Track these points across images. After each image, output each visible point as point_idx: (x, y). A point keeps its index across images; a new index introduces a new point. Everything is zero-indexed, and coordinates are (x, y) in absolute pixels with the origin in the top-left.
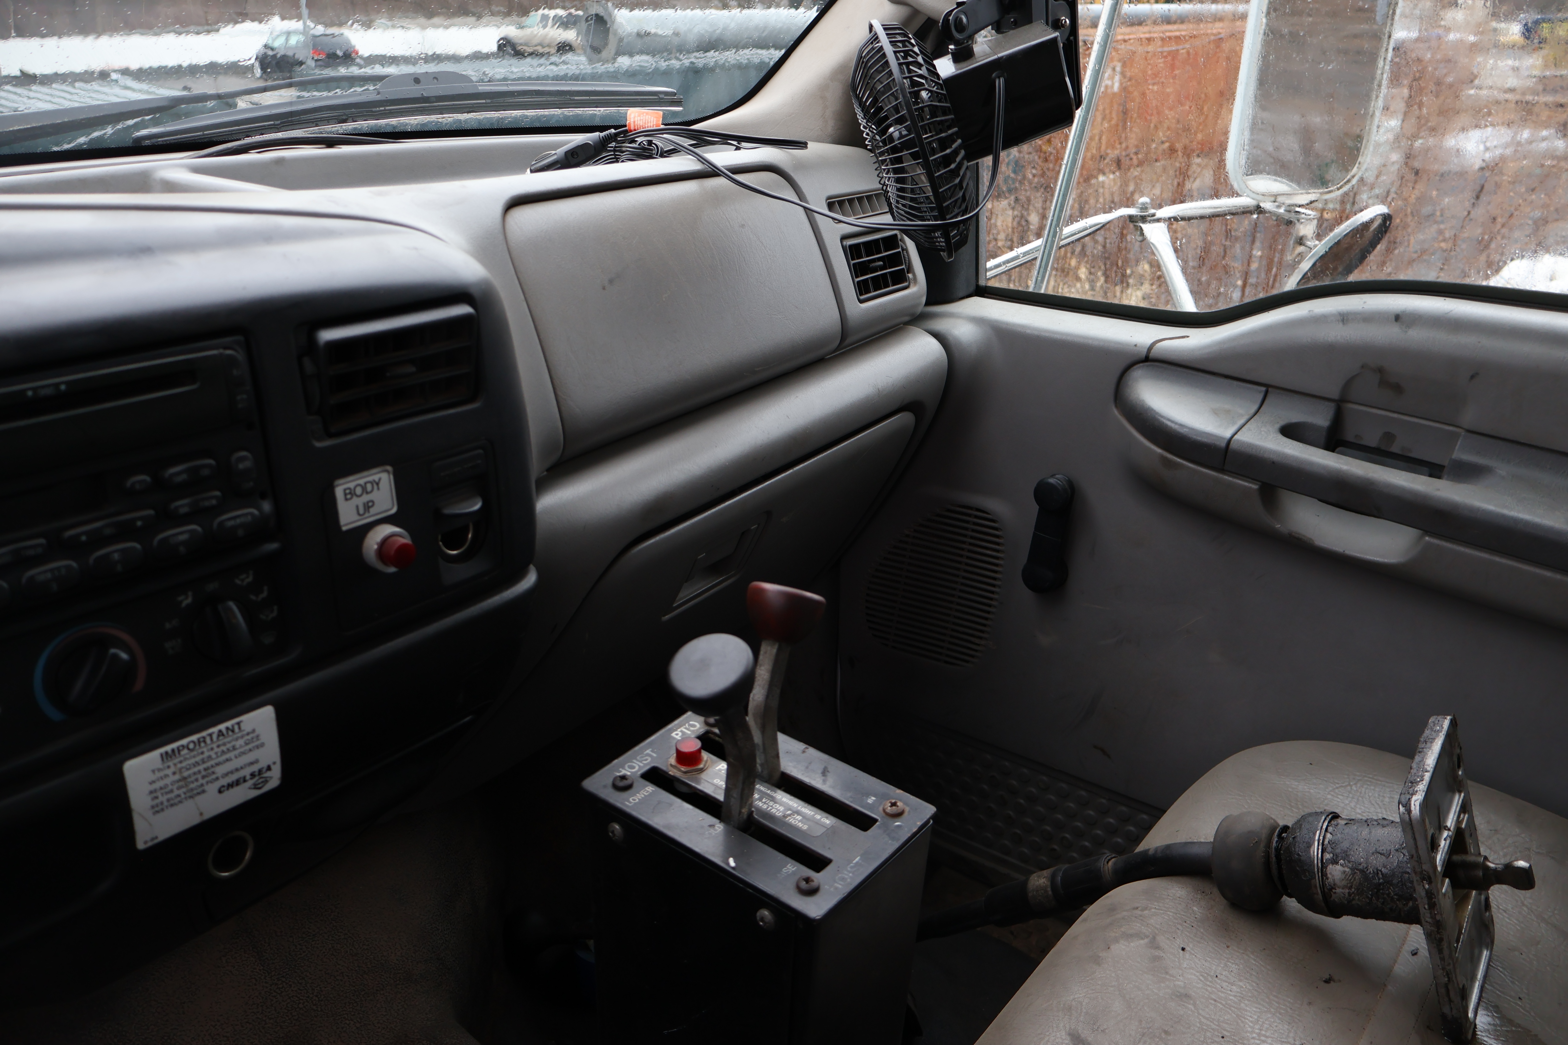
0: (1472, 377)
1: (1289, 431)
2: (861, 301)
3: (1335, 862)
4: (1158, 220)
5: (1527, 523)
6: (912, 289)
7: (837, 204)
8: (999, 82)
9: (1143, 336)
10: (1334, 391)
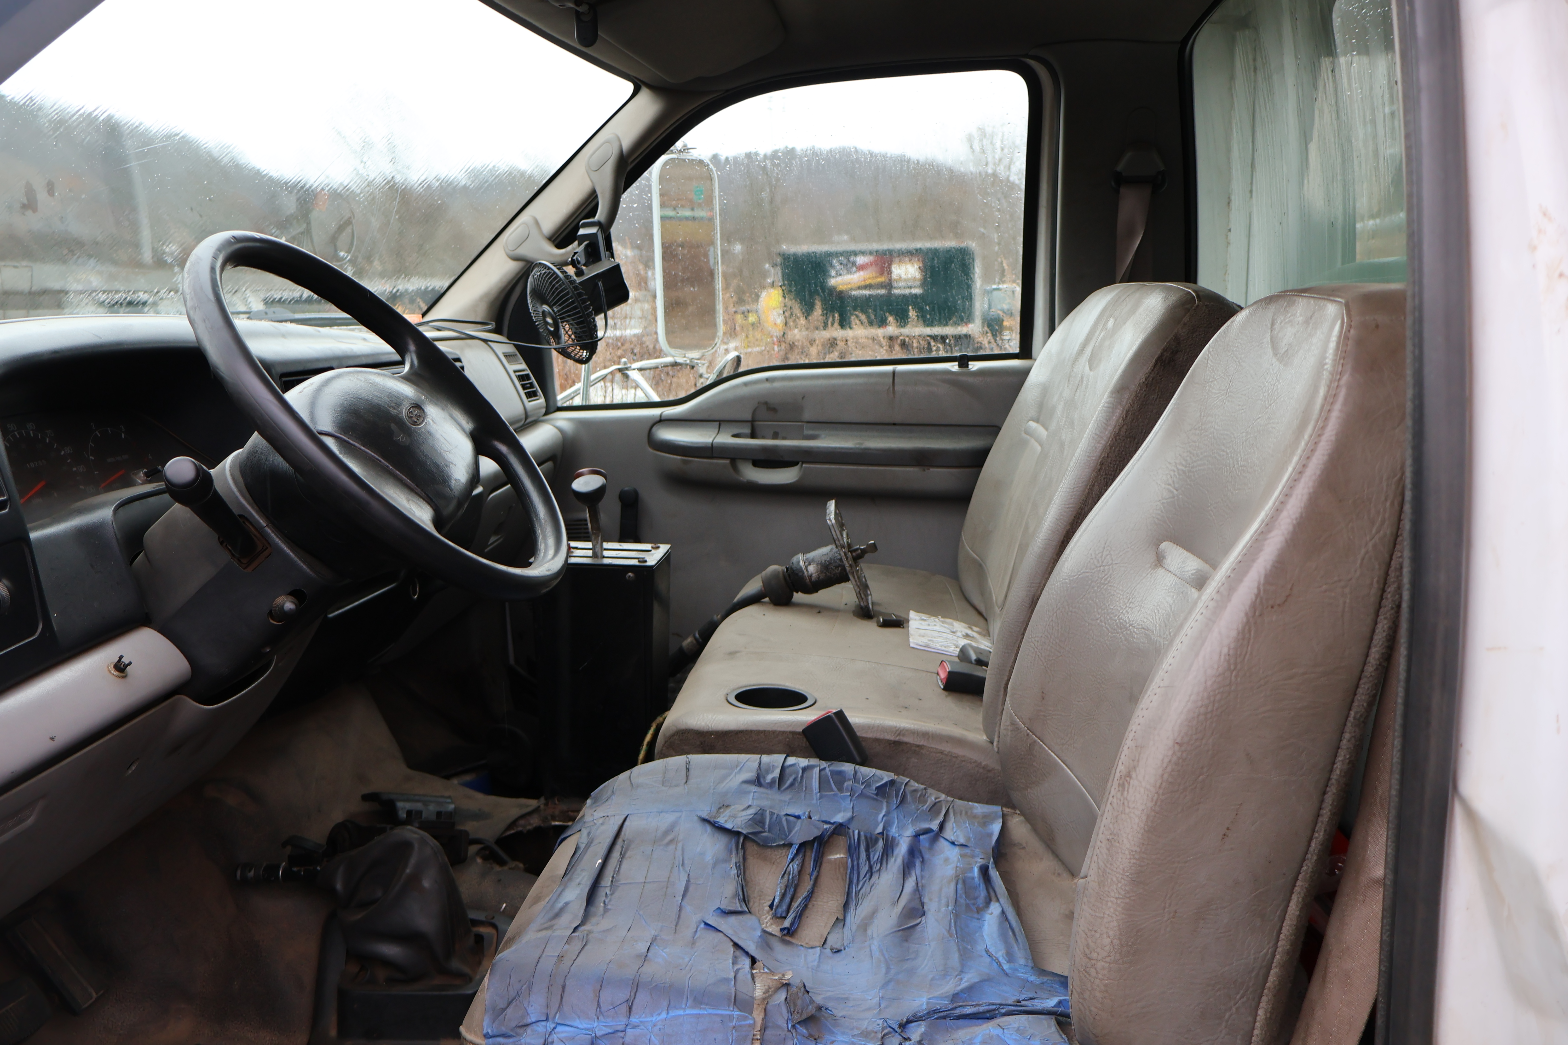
0: (803, 398)
1: (735, 436)
2: (529, 401)
3: (810, 564)
4: (634, 369)
5: (839, 448)
6: (541, 401)
7: (507, 356)
8: (600, 283)
9: (656, 412)
10: (749, 417)
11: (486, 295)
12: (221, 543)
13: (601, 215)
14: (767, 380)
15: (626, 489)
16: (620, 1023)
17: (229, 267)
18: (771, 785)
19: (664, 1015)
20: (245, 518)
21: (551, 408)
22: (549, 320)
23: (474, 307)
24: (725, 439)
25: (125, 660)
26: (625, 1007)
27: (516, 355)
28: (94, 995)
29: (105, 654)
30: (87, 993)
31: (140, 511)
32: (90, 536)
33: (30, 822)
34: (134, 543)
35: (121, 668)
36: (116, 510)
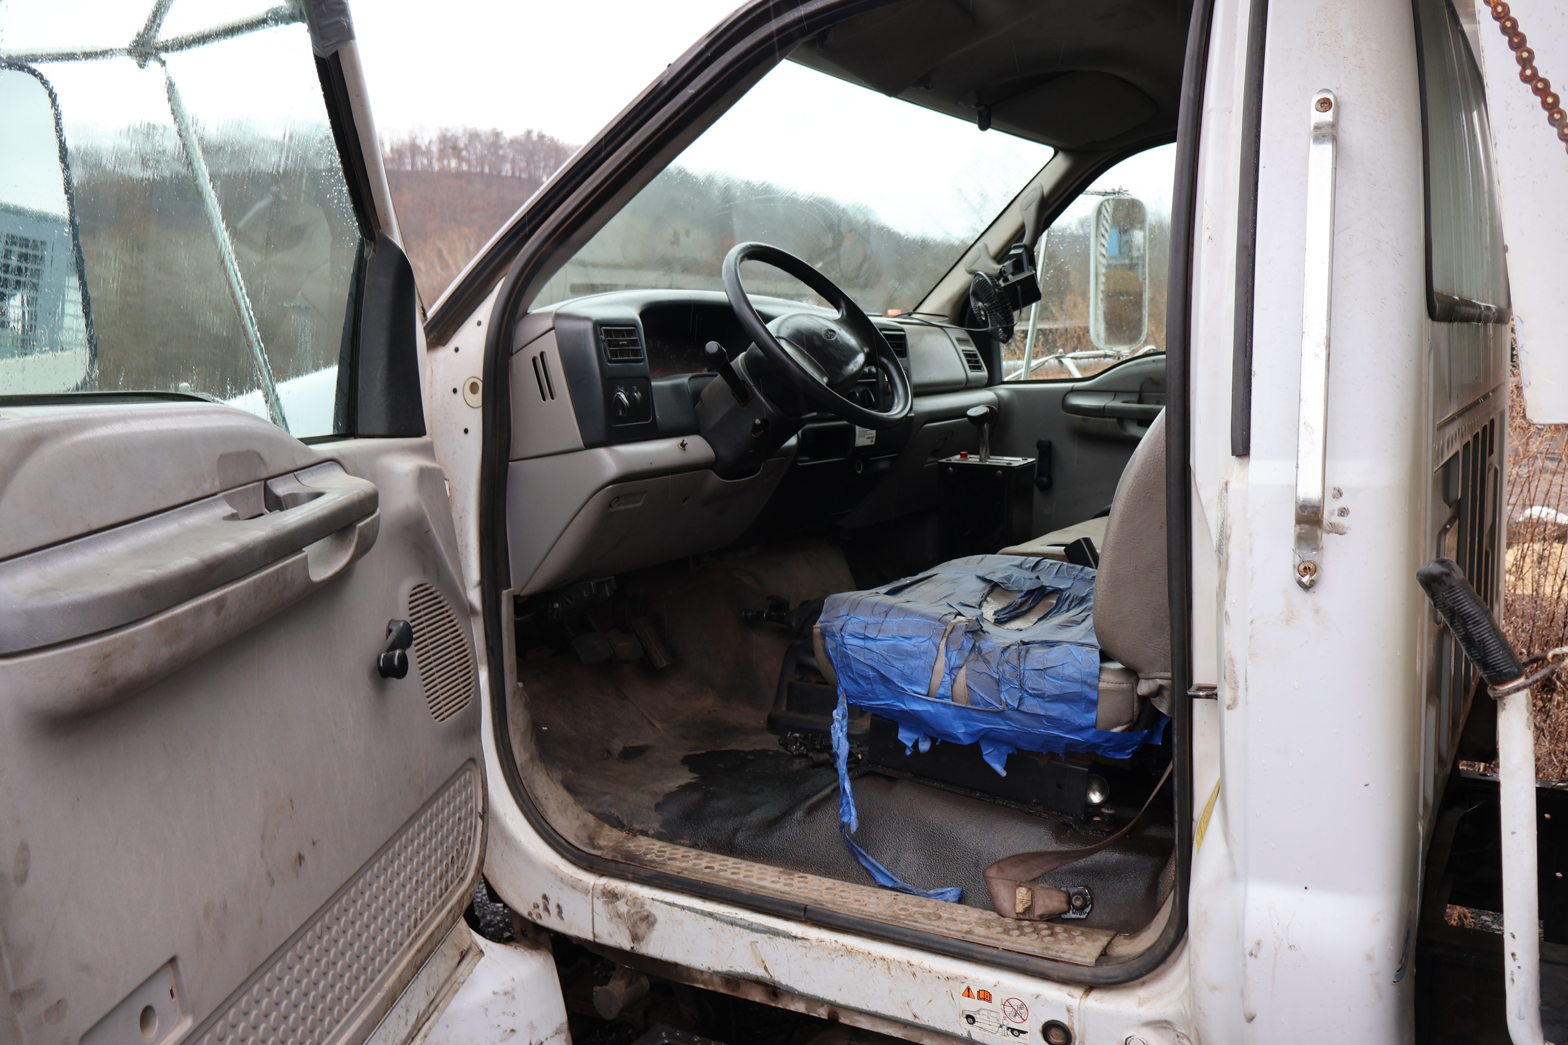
1: (1126, 402)
2: (973, 372)
4: (1068, 358)
6: (984, 373)
7: (959, 340)
8: (1019, 287)
9: (1069, 385)
10: (1137, 388)
11: (951, 299)
12: (734, 395)
13: (1026, 240)
14: (1154, 361)
15: (1043, 439)
16: (881, 620)
17: (746, 259)
18: (1027, 569)
19: (902, 619)
20: (744, 382)
21: (993, 380)
22: (982, 313)
23: (943, 307)
24: (1117, 404)
25: (685, 442)
26: (885, 614)
27: (969, 341)
28: (665, 664)
29: (678, 441)
30: (662, 661)
31: (700, 381)
32: (677, 389)
33: (640, 504)
34: (696, 395)
35: (683, 445)
36: (690, 379)
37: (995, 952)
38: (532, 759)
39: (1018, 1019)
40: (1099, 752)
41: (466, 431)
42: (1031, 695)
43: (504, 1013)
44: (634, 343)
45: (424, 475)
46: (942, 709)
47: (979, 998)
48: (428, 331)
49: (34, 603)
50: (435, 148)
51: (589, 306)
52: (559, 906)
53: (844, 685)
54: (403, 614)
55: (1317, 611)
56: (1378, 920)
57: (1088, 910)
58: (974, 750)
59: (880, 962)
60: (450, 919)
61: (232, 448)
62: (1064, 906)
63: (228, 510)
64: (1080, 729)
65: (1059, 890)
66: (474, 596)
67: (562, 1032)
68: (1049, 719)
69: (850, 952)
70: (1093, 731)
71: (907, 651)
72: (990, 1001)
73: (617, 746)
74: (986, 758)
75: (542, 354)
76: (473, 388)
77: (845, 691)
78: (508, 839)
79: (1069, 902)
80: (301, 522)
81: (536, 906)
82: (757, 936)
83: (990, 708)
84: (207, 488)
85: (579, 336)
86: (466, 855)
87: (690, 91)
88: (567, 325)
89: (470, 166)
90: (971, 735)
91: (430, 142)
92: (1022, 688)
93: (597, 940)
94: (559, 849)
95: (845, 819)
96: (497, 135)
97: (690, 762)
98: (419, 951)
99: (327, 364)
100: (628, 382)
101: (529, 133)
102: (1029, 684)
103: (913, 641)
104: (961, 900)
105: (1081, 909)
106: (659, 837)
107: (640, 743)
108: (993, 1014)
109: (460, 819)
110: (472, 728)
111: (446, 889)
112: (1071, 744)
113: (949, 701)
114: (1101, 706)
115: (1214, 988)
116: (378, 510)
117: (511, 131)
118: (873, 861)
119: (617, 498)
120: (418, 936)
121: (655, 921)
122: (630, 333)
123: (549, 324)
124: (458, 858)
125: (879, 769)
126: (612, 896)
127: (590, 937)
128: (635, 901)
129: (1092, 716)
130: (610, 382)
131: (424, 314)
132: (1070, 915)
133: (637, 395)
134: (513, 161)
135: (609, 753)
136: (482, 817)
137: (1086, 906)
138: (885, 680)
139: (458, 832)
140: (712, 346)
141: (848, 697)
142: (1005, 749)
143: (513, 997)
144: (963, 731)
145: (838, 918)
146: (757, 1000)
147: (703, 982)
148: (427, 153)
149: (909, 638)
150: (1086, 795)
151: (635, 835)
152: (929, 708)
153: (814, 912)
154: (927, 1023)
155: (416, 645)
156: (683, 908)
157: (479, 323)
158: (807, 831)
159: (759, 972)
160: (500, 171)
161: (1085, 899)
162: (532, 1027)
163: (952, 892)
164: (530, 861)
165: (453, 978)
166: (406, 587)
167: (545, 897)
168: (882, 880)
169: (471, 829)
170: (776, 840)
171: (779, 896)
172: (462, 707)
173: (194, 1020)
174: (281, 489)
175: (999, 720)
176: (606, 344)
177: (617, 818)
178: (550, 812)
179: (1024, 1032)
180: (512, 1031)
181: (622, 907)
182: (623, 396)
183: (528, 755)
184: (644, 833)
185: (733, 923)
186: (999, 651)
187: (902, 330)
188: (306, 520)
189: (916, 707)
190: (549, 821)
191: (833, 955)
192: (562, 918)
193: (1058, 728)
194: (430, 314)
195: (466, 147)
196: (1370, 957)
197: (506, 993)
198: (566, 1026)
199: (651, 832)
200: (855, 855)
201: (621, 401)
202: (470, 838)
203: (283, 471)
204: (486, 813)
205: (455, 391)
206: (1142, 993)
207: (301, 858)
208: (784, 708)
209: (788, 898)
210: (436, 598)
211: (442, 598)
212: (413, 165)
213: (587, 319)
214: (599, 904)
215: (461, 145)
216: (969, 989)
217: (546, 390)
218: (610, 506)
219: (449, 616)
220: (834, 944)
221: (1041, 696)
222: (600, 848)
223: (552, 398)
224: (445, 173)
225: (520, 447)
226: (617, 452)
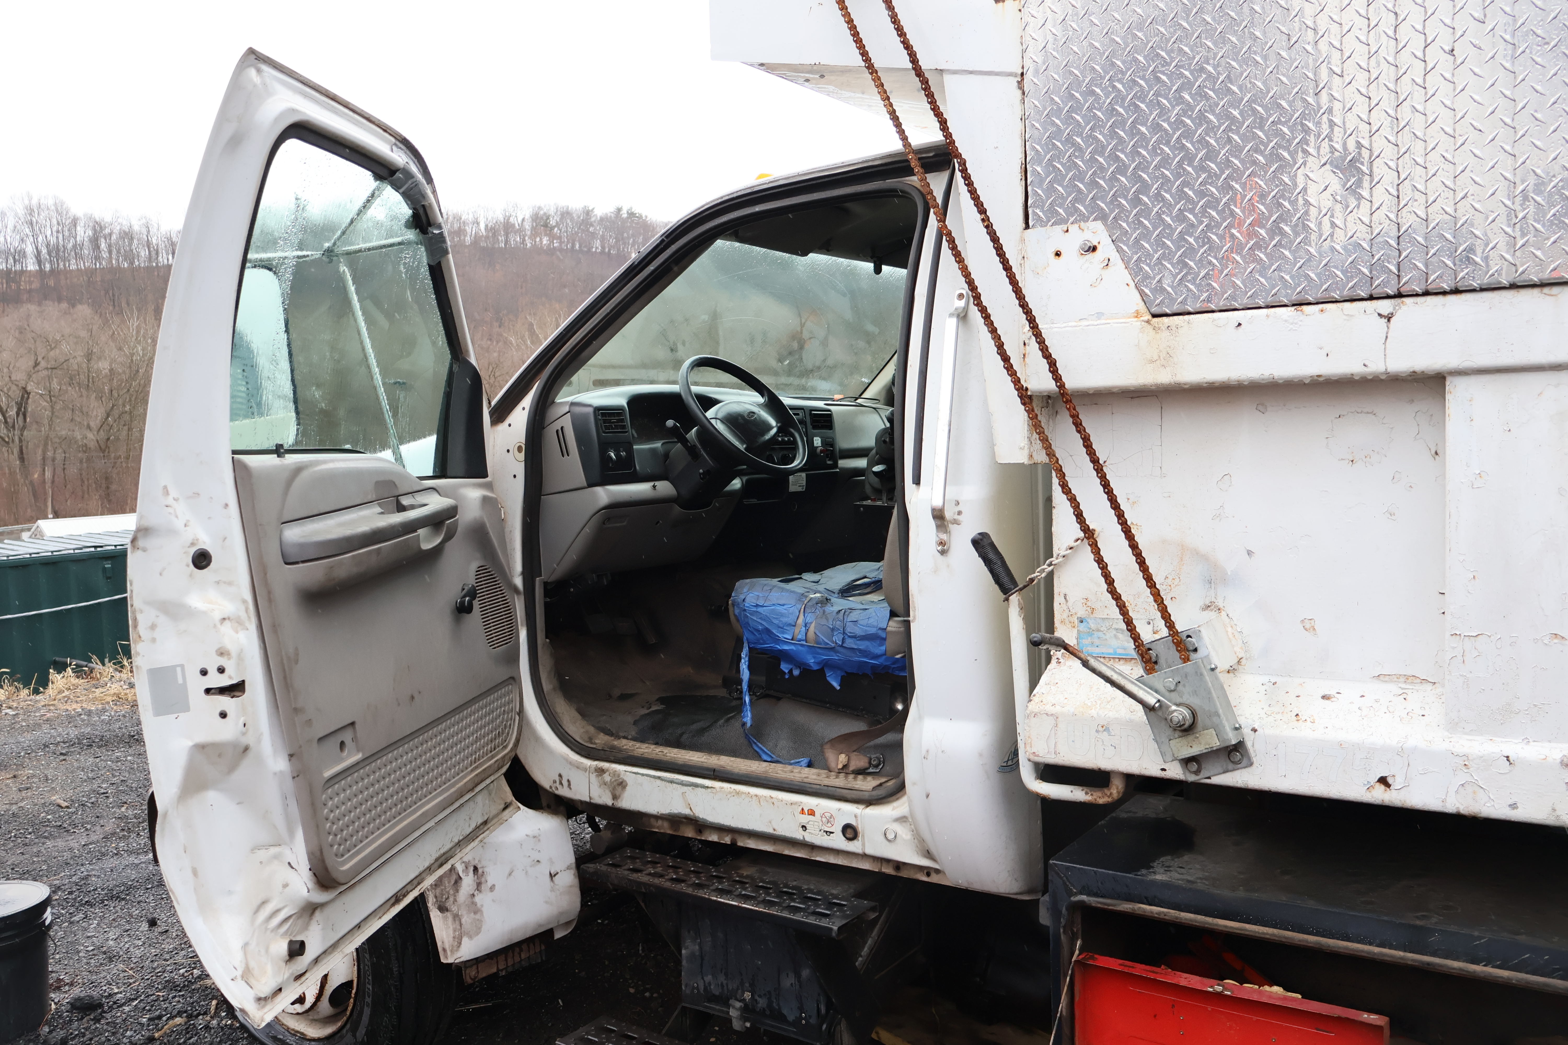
12: (690, 455)
16: (767, 594)
17: (696, 367)
19: (780, 594)
20: (696, 448)
25: (656, 485)
26: (770, 591)
28: (656, 644)
29: (652, 484)
30: (652, 640)
31: (669, 446)
32: (653, 451)
33: (624, 524)
34: (666, 455)
35: (654, 487)
36: (662, 444)
37: (818, 787)
38: (554, 689)
39: (829, 825)
40: (890, 671)
41: (515, 476)
42: (849, 637)
43: (533, 849)
44: (622, 421)
45: (485, 500)
46: (800, 648)
47: (809, 814)
48: (492, 414)
49: (302, 540)
50: (527, 226)
51: (593, 398)
52: (568, 781)
53: (746, 636)
54: (471, 581)
55: (948, 566)
56: (986, 735)
57: (881, 767)
58: (821, 673)
59: (754, 798)
60: (496, 765)
61: (382, 478)
62: (867, 765)
63: (379, 510)
64: (876, 657)
65: (866, 756)
66: (518, 582)
67: (571, 869)
68: (860, 650)
69: (738, 793)
70: (884, 657)
71: (781, 613)
72: (814, 815)
73: (617, 692)
74: (828, 679)
75: (562, 428)
76: (519, 449)
77: (747, 639)
78: (538, 739)
79: (870, 763)
80: (417, 516)
81: (555, 782)
82: (685, 789)
83: (827, 646)
84: (370, 498)
85: (585, 416)
86: (508, 734)
87: (651, 268)
88: (577, 410)
89: (561, 243)
90: (818, 663)
91: (523, 220)
92: (844, 633)
93: (592, 801)
94: (569, 744)
95: (745, 720)
96: (588, 213)
97: (661, 700)
98: (477, 775)
99: (430, 434)
100: (616, 446)
101: (619, 210)
102: (848, 630)
103: (785, 607)
104: (810, 765)
105: (876, 766)
106: (634, 739)
107: (634, 692)
108: (816, 823)
109: (504, 711)
110: (513, 658)
111: (495, 749)
112: (874, 667)
113: (804, 643)
114: (888, 642)
115: (914, 784)
116: (457, 516)
117: (602, 208)
118: (760, 745)
119: (607, 520)
120: (476, 768)
121: (626, 785)
122: (619, 414)
123: (567, 409)
124: (503, 734)
125: (772, 692)
126: (601, 771)
127: (588, 800)
128: (615, 774)
129: (883, 648)
130: (604, 446)
131: (490, 403)
132: (871, 770)
133: (623, 454)
134: (603, 239)
135: (610, 696)
136: (519, 714)
137: (879, 764)
138: (768, 631)
139: (503, 718)
140: (670, 423)
141: (748, 643)
142: (840, 673)
143: (539, 840)
144: (813, 661)
145: (732, 774)
146: (690, 836)
147: (658, 828)
148: (521, 231)
149: (783, 605)
150: (894, 705)
151: (619, 739)
152: (793, 647)
153: (719, 771)
154: (781, 834)
155: (479, 601)
156: (643, 775)
157: (524, 409)
158: (725, 731)
159: (687, 811)
160: (590, 248)
161: (880, 761)
162: (551, 861)
163: (805, 761)
164: (551, 752)
165: (500, 817)
166: (474, 566)
167: (560, 776)
168: (765, 757)
169: (511, 719)
170: (706, 738)
171: (700, 764)
172: (507, 643)
173: (363, 755)
174: (405, 501)
175: (832, 653)
176: (602, 422)
177: (610, 730)
178: (565, 722)
179: (833, 833)
180: (538, 861)
181: (607, 777)
182: (612, 455)
183: (552, 686)
184: (625, 738)
185: (672, 782)
186: (835, 612)
187: (829, 411)
188: (420, 516)
189: (786, 647)
190: (564, 727)
191: (729, 796)
192: (570, 789)
193: (866, 657)
194: (493, 403)
195: (557, 225)
196: (981, 755)
197: (534, 837)
198: (574, 865)
199: (630, 737)
200: (750, 743)
201: (611, 458)
202: (510, 725)
203: (406, 492)
204: (521, 712)
205: (508, 451)
206: (895, 804)
207: (413, 698)
208: (734, 672)
209: (705, 765)
210: (492, 575)
211: (497, 579)
212: (506, 242)
213: (590, 406)
214: (593, 777)
215: (553, 222)
216: (803, 809)
217: (564, 451)
218: (604, 523)
219: (500, 587)
220: (729, 789)
221: (854, 637)
222: (595, 744)
223: (568, 455)
224: (537, 250)
225: (547, 487)
226: (608, 490)
